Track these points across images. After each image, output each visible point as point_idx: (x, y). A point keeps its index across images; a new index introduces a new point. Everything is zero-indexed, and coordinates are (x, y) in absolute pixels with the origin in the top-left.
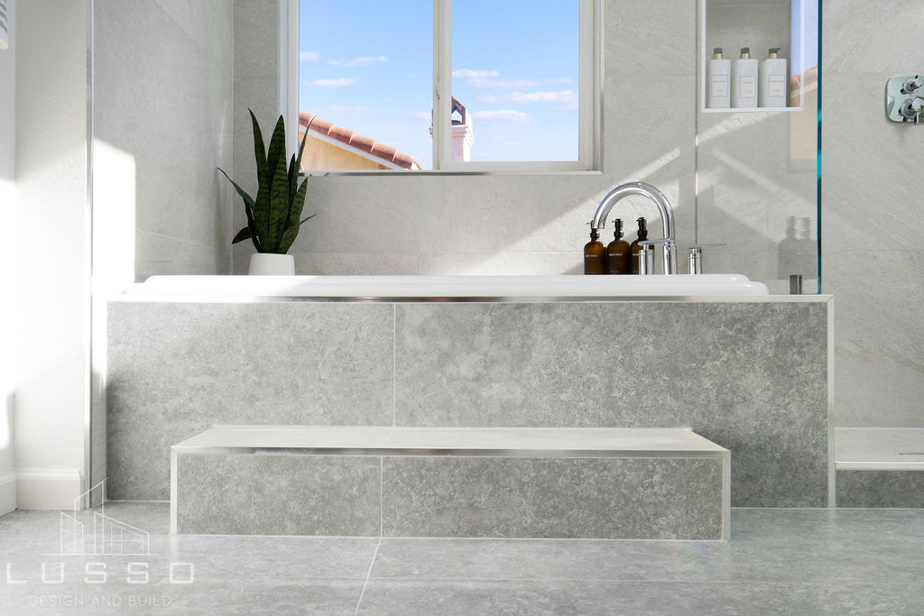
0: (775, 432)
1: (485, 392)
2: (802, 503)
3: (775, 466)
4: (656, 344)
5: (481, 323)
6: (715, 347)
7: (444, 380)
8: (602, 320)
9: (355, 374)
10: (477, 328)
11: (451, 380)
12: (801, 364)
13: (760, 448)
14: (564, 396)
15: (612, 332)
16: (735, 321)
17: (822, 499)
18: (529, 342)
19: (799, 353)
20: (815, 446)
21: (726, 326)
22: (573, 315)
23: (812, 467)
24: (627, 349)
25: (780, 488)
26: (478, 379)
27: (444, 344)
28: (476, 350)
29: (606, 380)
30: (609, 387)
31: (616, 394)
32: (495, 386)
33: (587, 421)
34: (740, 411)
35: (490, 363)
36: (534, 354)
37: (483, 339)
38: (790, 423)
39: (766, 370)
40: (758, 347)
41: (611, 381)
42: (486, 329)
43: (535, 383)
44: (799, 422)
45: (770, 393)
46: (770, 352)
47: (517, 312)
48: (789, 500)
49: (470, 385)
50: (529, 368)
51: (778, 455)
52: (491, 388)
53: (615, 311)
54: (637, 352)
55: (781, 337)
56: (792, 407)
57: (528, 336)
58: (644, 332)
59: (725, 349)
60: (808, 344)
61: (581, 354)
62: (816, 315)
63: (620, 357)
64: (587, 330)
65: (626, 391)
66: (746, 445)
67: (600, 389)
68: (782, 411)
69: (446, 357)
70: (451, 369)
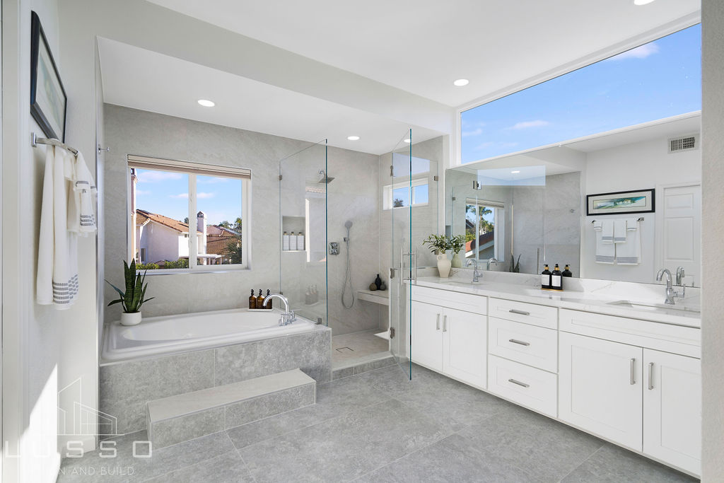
0: (319, 365)
1: (243, 371)
3: (319, 374)
5: (242, 351)
6: (305, 346)
9: (201, 374)
10: (241, 352)
12: (324, 347)
15: (279, 347)
16: (310, 338)
17: (330, 379)
19: (324, 344)
20: (328, 367)
21: (307, 340)
22: (268, 344)
25: (320, 379)
26: (241, 367)
27: (231, 359)
28: (241, 359)
29: (277, 360)
32: (246, 368)
34: (310, 363)
35: (245, 362)
36: (258, 357)
37: (243, 355)
38: (322, 362)
39: (317, 350)
40: (315, 344)
41: (279, 360)
42: (244, 352)
43: (258, 365)
44: (325, 362)
45: (318, 356)
46: (318, 345)
48: (322, 382)
49: (239, 369)
50: (256, 361)
51: (319, 371)
54: (286, 351)
56: (323, 358)
58: (287, 345)
59: (307, 346)
60: (326, 341)
61: (271, 354)
62: (328, 332)
63: (281, 353)
64: (272, 347)
65: (283, 362)
66: (312, 370)
67: (276, 363)
68: (320, 359)
69: (231, 362)
70: (233, 366)
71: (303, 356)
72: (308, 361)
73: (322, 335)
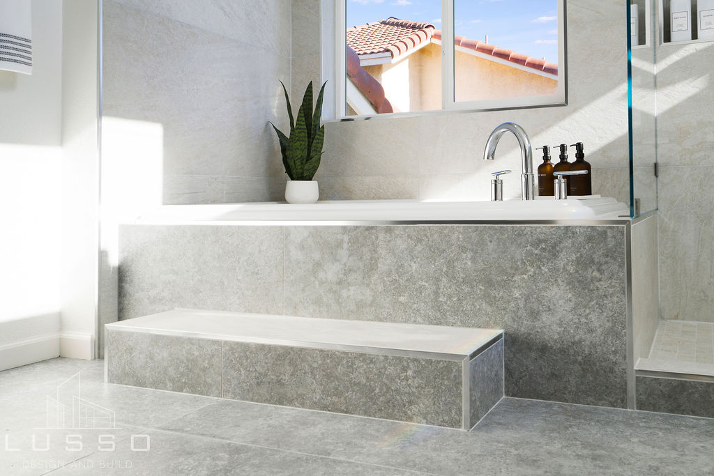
0: (577, 338)
1: (344, 293)
2: (604, 402)
3: (577, 367)
4: (473, 260)
5: (342, 241)
6: (523, 263)
7: (317, 283)
8: (430, 239)
10: (339, 245)
11: (321, 283)
13: (562, 351)
14: (402, 299)
15: (438, 249)
16: (540, 241)
17: (622, 401)
18: (376, 256)
20: (615, 353)
21: (532, 245)
22: (408, 236)
23: (612, 371)
24: (450, 263)
25: (582, 387)
26: (340, 283)
27: (317, 256)
29: (434, 287)
30: (436, 293)
32: (352, 288)
33: (419, 319)
34: (545, 318)
35: (348, 271)
36: (380, 265)
37: (343, 253)
38: (591, 331)
39: (569, 284)
40: (560, 264)
41: (438, 288)
42: (345, 246)
43: (380, 288)
44: (599, 331)
45: (572, 304)
46: (571, 269)
47: (367, 233)
48: (590, 399)
50: (376, 276)
51: (580, 358)
52: (349, 290)
53: (441, 233)
54: (458, 265)
56: (593, 317)
58: (463, 249)
59: (532, 265)
61: (414, 266)
63: (445, 270)
64: (419, 248)
65: (450, 297)
66: (552, 347)
67: (429, 294)
68: (583, 320)
71: (517, 294)
73: (590, 239)
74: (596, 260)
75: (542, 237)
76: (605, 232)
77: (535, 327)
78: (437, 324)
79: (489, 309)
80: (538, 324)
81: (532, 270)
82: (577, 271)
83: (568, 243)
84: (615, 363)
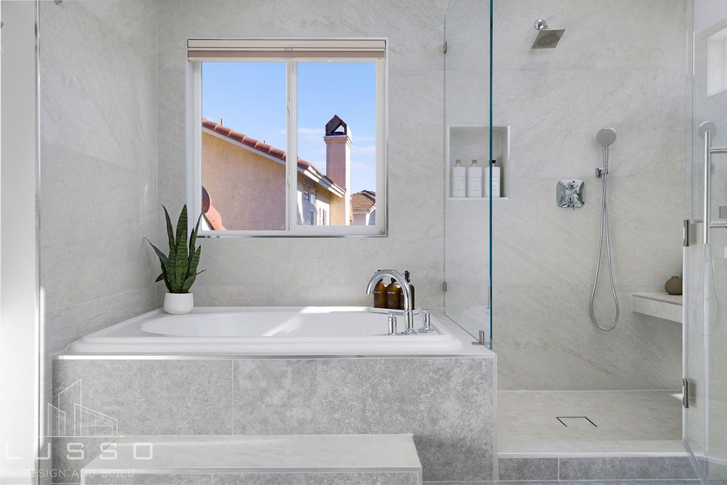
0: (462, 436)
1: (288, 414)
2: (478, 478)
3: (462, 456)
4: (391, 383)
5: (286, 371)
6: (427, 385)
7: (263, 407)
8: (359, 369)
9: (209, 403)
10: (284, 375)
11: (268, 406)
12: (477, 395)
13: (453, 446)
14: (336, 416)
15: (365, 376)
16: (439, 369)
17: (490, 475)
18: (315, 383)
19: (477, 388)
20: (486, 444)
21: (433, 372)
22: (342, 367)
23: (484, 456)
24: (374, 387)
25: (465, 469)
26: (284, 405)
27: (264, 384)
28: (283, 388)
29: (362, 406)
30: (364, 410)
31: (368, 414)
32: (294, 410)
33: (350, 430)
34: (442, 423)
35: (292, 396)
36: (318, 390)
37: (287, 382)
38: (471, 430)
39: (457, 399)
40: (452, 385)
41: (365, 406)
42: (289, 375)
43: (318, 408)
44: (476, 430)
45: (459, 413)
46: (459, 388)
47: (307, 365)
48: (471, 477)
49: (279, 409)
50: (315, 399)
51: (464, 450)
52: (292, 411)
53: (367, 364)
54: (380, 388)
55: (466, 379)
56: (472, 421)
57: (315, 379)
58: (384, 376)
59: (433, 386)
60: (481, 383)
61: (346, 390)
62: (486, 366)
63: (370, 392)
64: (350, 376)
65: (374, 412)
66: (445, 444)
67: (358, 411)
68: (466, 423)
69: (264, 392)
70: (267, 400)
71: (422, 407)
72: (434, 421)
73: (471, 368)
74: (475, 382)
75: (440, 366)
76: (481, 363)
77: (434, 430)
78: (364, 433)
79: (403, 420)
80: (437, 428)
81: (432, 390)
82: (463, 390)
83: (457, 370)
84: (486, 451)
